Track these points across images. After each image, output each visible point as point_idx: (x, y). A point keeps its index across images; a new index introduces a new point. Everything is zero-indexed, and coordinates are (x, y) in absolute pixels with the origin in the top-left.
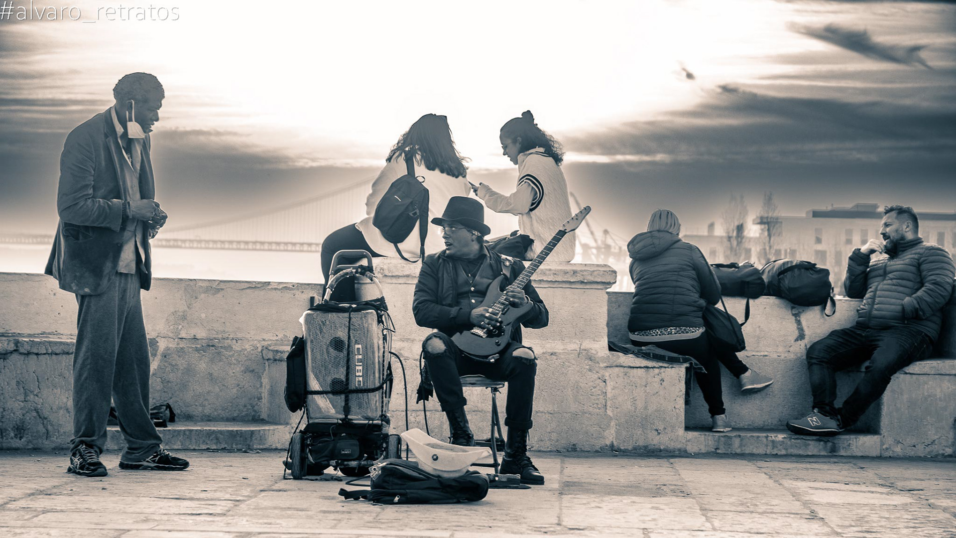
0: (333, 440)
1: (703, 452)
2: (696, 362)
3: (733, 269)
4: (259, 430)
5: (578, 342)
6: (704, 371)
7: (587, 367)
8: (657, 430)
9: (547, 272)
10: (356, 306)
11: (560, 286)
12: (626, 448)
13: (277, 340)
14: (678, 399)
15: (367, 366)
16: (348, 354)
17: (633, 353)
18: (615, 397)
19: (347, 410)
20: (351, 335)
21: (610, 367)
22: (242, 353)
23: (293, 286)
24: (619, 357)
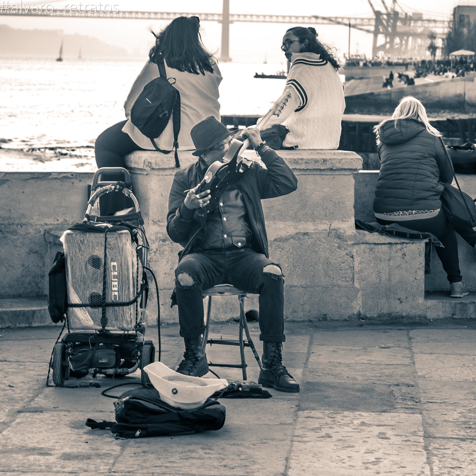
0: (92, 350)
1: (441, 317)
2: (435, 238)
3: (469, 150)
4: (40, 310)
5: (328, 223)
6: (442, 246)
7: (336, 245)
8: (400, 299)
9: (300, 161)
10: (112, 226)
11: (311, 173)
12: (372, 315)
13: (58, 224)
14: (418, 271)
15: (122, 282)
16: (105, 271)
17: (377, 231)
18: (361, 271)
19: (104, 321)
20: (108, 253)
21: (357, 244)
22: (26, 236)
23: (72, 175)
24: (364, 235)
